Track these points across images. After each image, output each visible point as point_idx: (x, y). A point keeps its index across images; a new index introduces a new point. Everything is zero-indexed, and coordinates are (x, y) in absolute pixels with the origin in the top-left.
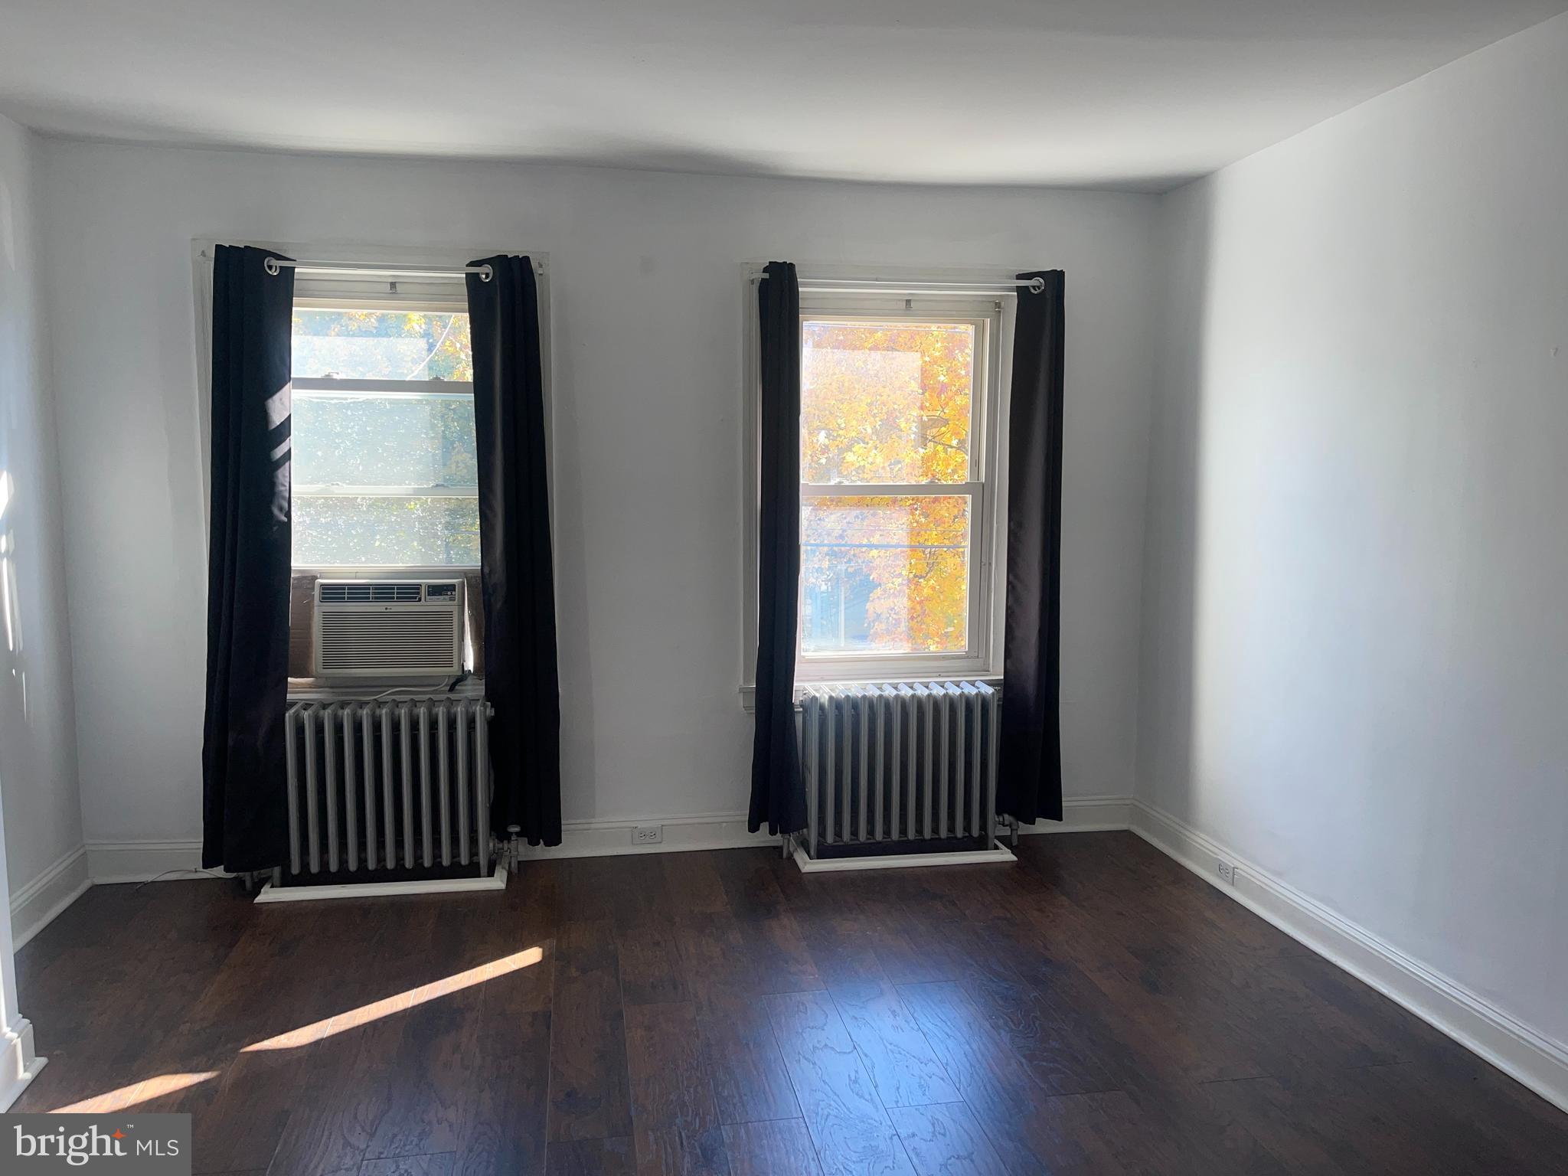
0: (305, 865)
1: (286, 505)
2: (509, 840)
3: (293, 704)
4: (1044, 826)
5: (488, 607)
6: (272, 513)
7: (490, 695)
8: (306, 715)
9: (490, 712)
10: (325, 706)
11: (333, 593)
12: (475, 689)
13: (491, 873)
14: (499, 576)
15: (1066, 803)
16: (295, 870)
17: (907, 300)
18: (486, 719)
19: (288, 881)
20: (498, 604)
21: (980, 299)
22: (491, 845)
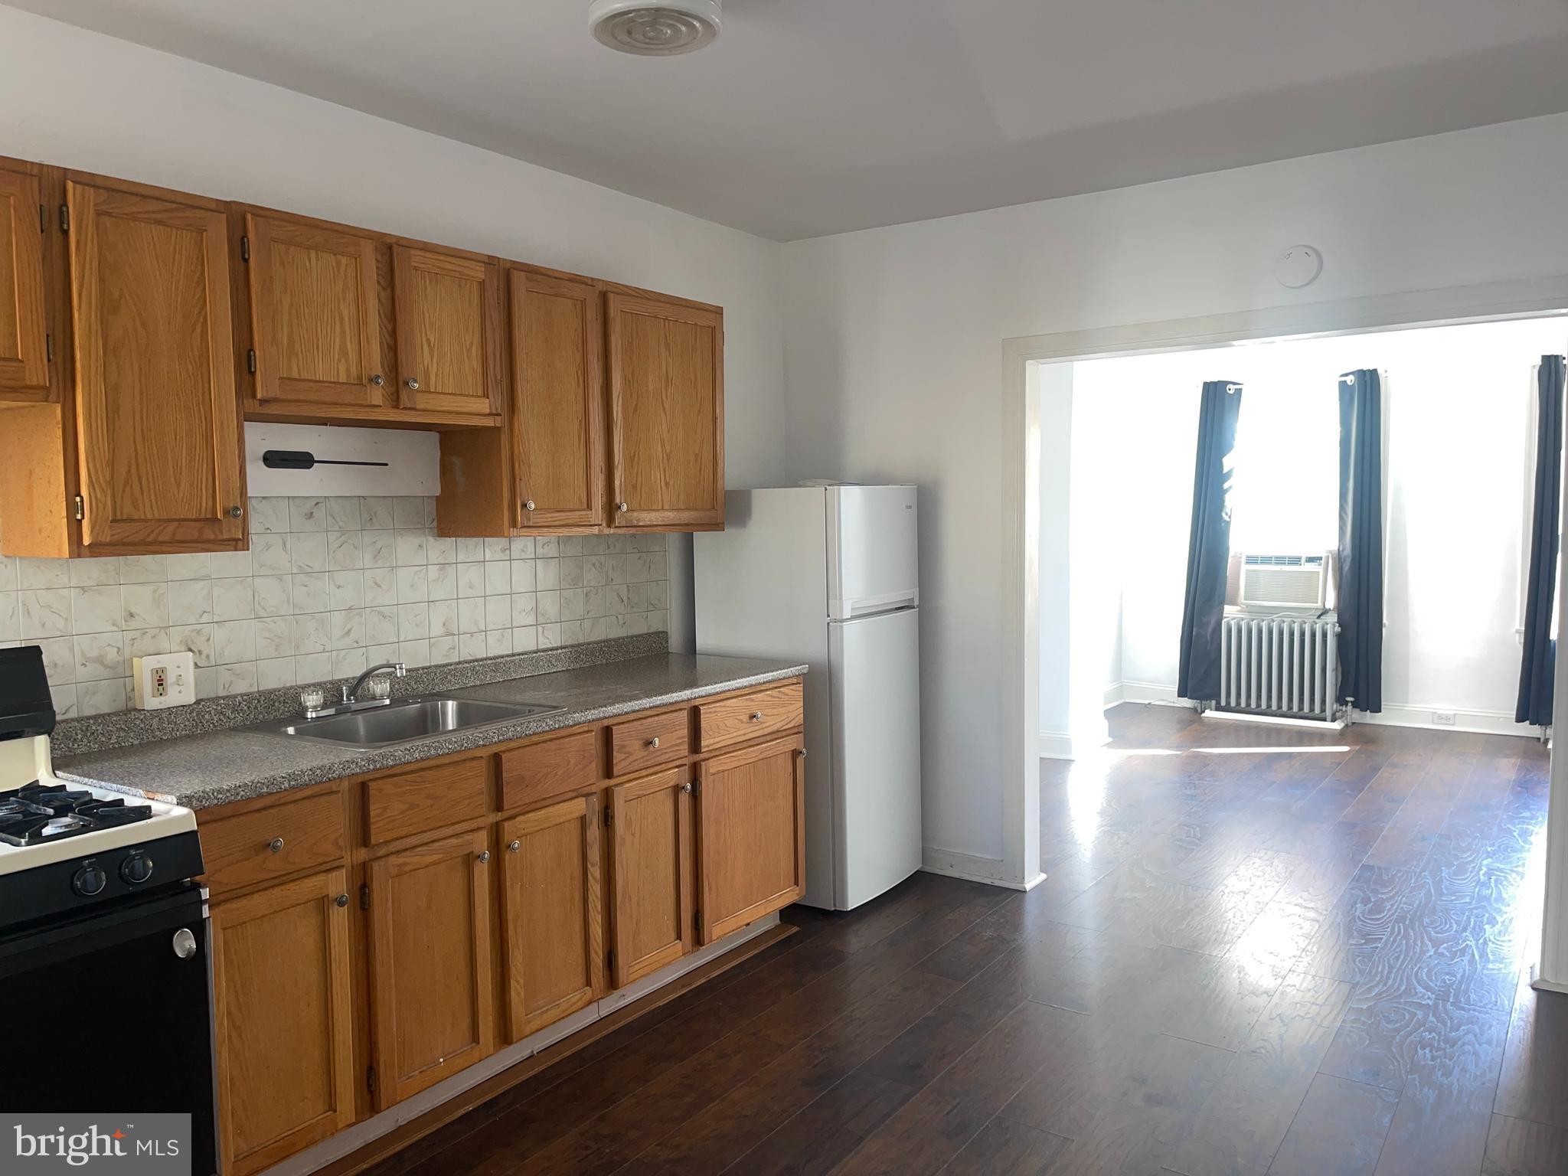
0: (1228, 703)
1: (1229, 512)
2: (1347, 705)
3: (1225, 617)
5: (1341, 569)
6: (1221, 516)
7: (1340, 622)
8: (1232, 622)
9: (1338, 629)
10: (1243, 620)
11: (1251, 560)
12: (1332, 618)
13: (1333, 720)
14: (1348, 551)
16: (1223, 703)
18: (1334, 632)
19: (1219, 708)
20: (1346, 567)
22: (1335, 706)
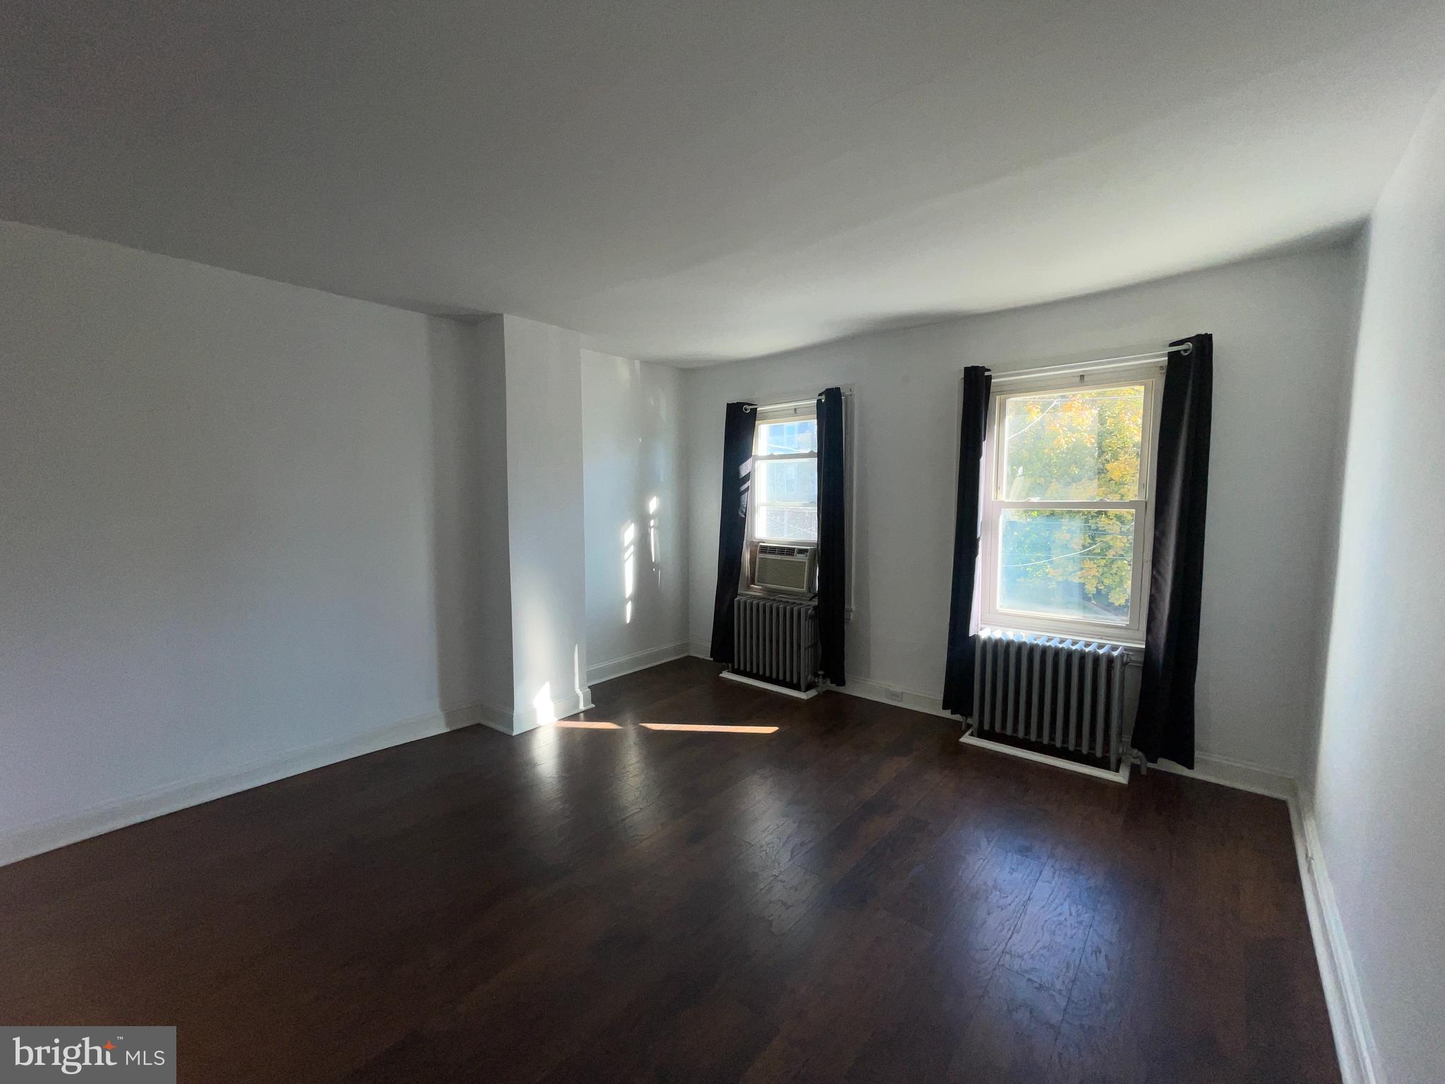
0: (739, 665)
1: (744, 510)
2: (819, 678)
3: (738, 596)
4: (1167, 766)
6: (738, 513)
8: (742, 601)
11: (764, 549)
15: (1197, 754)
16: (736, 666)
17: (1081, 376)
18: (807, 615)
19: (732, 671)
21: (1145, 366)
22: (810, 678)
